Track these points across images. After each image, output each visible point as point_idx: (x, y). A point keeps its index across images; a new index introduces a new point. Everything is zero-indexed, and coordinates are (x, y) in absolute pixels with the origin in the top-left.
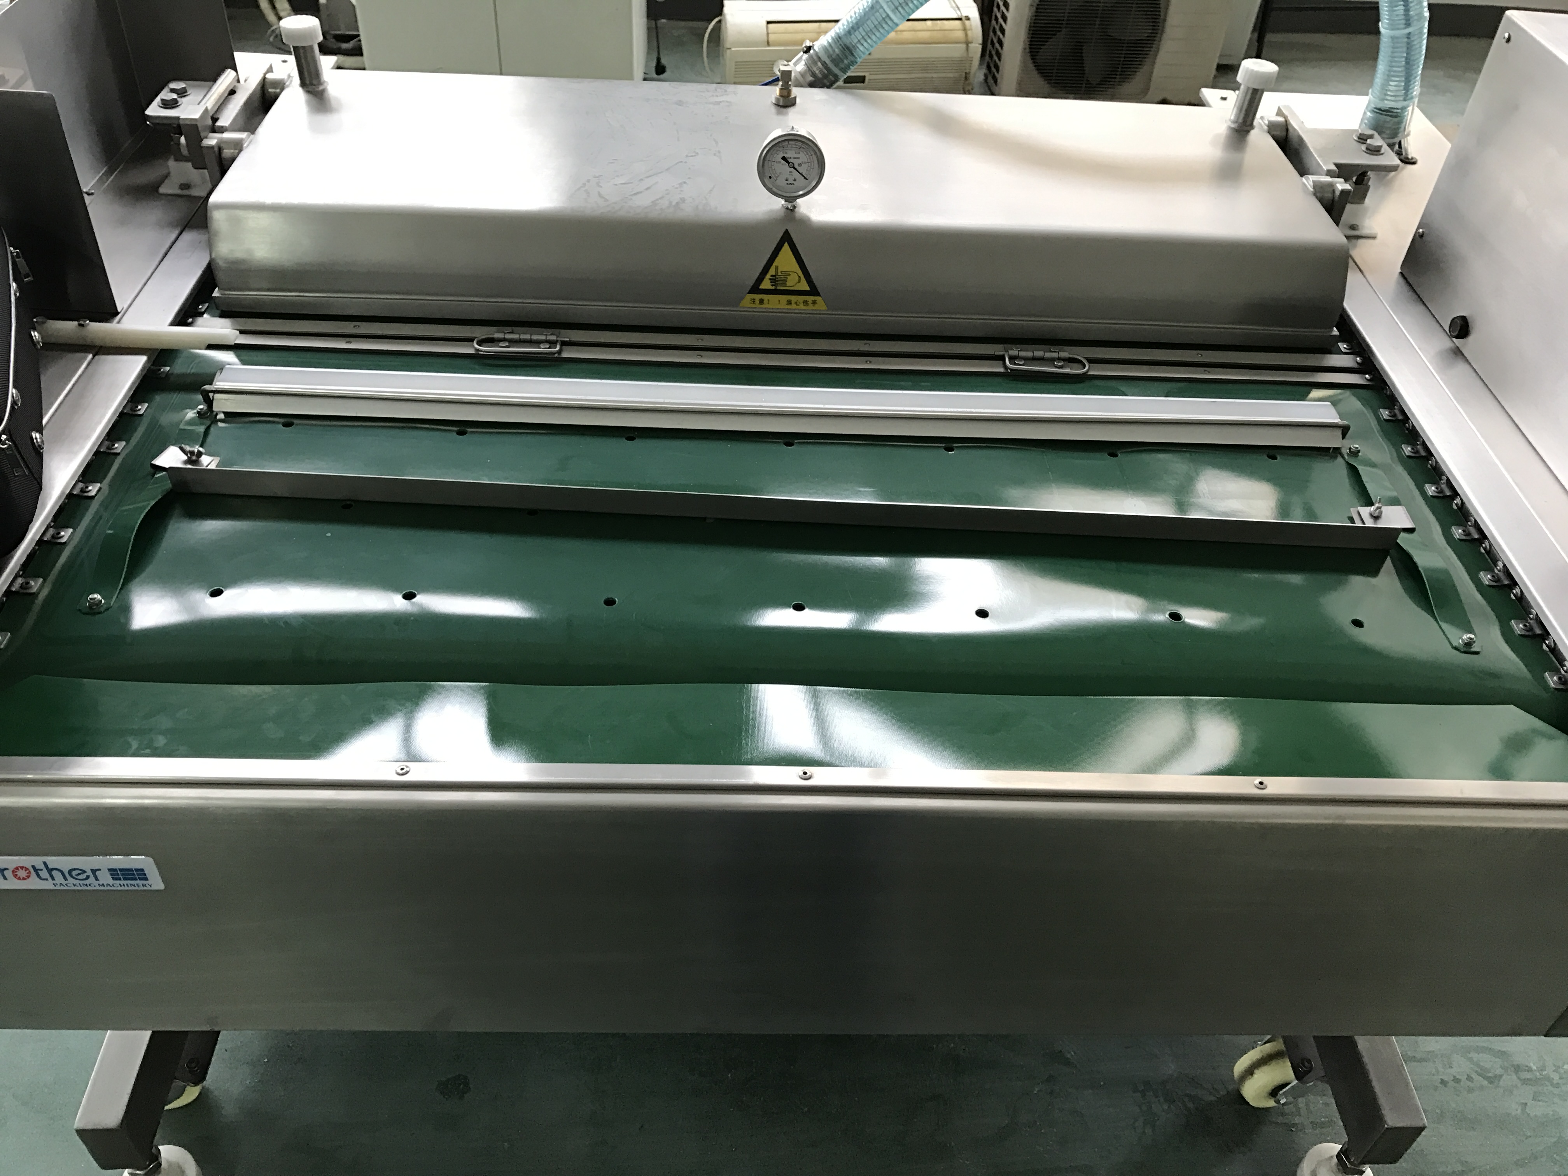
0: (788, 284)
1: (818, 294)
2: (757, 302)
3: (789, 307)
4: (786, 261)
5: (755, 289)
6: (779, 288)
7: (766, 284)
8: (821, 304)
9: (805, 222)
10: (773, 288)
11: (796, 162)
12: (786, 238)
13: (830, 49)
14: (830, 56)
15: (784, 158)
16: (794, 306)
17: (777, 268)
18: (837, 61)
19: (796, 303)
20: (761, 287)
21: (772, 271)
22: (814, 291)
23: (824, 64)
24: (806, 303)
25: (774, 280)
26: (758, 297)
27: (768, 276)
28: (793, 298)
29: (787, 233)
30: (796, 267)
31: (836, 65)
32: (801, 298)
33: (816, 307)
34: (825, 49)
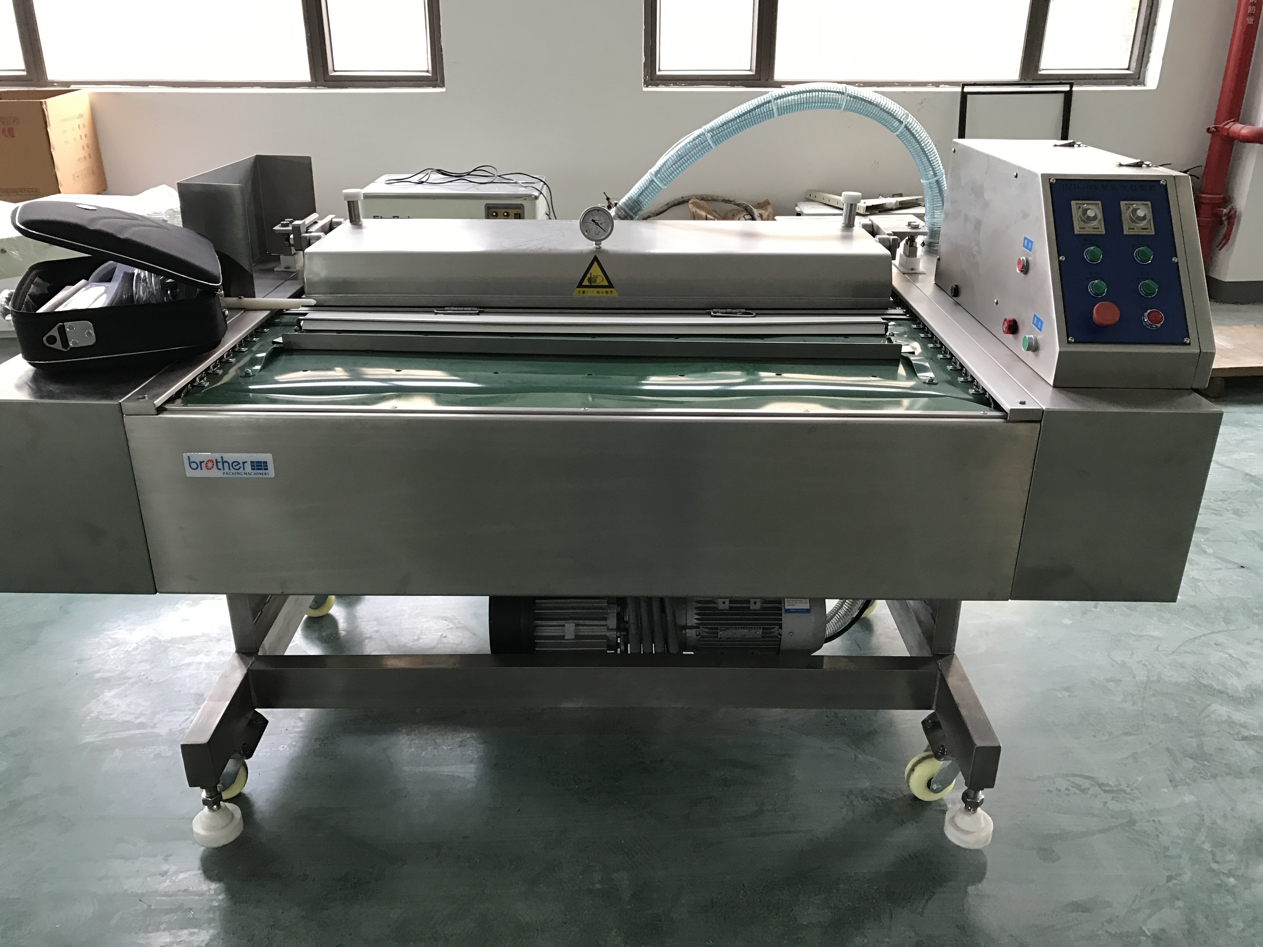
0: (597, 282)
1: (613, 287)
2: (581, 292)
3: (598, 295)
4: (595, 270)
5: (580, 285)
6: (592, 284)
7: (586, 283)
8: (614, 293)
9: (605, 252)
10: (589, 284)
11: (599, 222)
12: (596, 259)
13: (627, 203)
14: (627, 206)
15: (593, 220)
16: (601, 294)
17: (591, 274)
18: (631, 209)
19: (602, 292)
20: (583, 284)
21: (589, 275)
22: (611, 286)
23: (625, 211)
24: (607, 292)
25: (590, 280)
26: (581, 290)
27: (587, 278)
28: (600, 290)
29: (596, 257)
30: (600, 273)
31: (631, 211)
32: (604, 290)
33: (613, 295)
34: (625, 203)
